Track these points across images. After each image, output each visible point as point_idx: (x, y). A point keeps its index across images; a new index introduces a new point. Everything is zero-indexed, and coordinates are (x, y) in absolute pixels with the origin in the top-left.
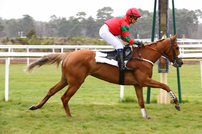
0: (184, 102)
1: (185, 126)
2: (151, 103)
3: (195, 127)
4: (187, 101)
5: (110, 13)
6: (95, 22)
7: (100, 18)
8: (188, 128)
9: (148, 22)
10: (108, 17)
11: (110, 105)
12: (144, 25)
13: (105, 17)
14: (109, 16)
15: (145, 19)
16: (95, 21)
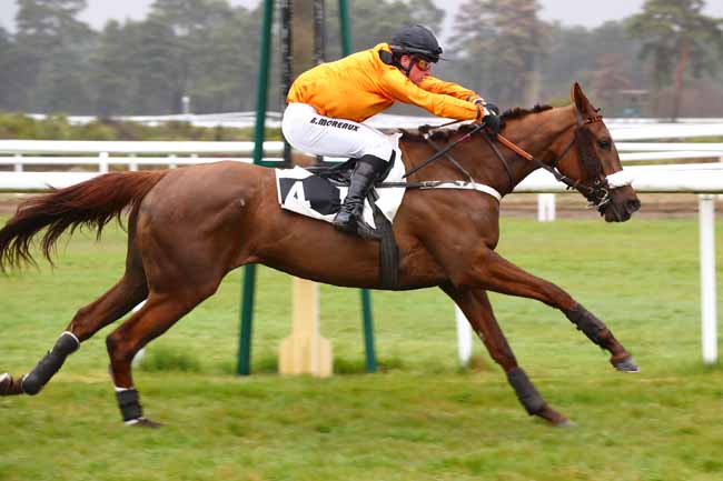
0: (386, 367)
1: (395, 462)
2: (255, 373)
3: (436, 465)
4: (396, 365)
5: (73, 11)
6: (10, 45)
7: (31, 31)
8: (406, 472)
9: (223, 46)
10: (63, 25)
11: (89, 380)
12: (209, 58)
13: (50, 26)
14: (67, 22)
15: (212, 35)
16: (11, 40)
